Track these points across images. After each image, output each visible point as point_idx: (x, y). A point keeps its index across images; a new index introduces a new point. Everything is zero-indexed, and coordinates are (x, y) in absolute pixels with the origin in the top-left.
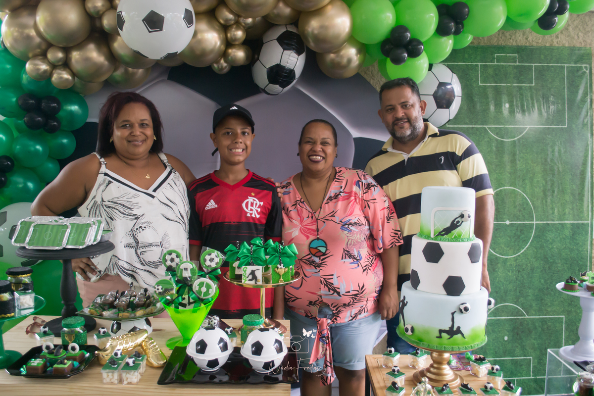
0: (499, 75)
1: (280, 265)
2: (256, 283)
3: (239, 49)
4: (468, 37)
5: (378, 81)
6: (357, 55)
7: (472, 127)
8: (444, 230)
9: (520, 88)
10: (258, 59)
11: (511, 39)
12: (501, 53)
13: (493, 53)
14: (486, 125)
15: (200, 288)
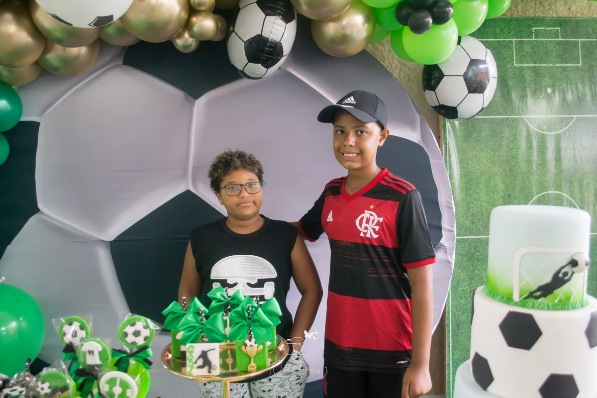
0: (539, 53)
1: (250, 341)
2: (210, 372)
3: (206, 17)
4: (504, 3)
5: (390, 63)
6: (364, 25)
7: (507, 118)
8: (540, 289)
9: (564, 69)
10: (233, 31)
11: (550, 9)
12: (540, 26)
13: (530, 26)
14: (524, 115)
15: (111, 388)
